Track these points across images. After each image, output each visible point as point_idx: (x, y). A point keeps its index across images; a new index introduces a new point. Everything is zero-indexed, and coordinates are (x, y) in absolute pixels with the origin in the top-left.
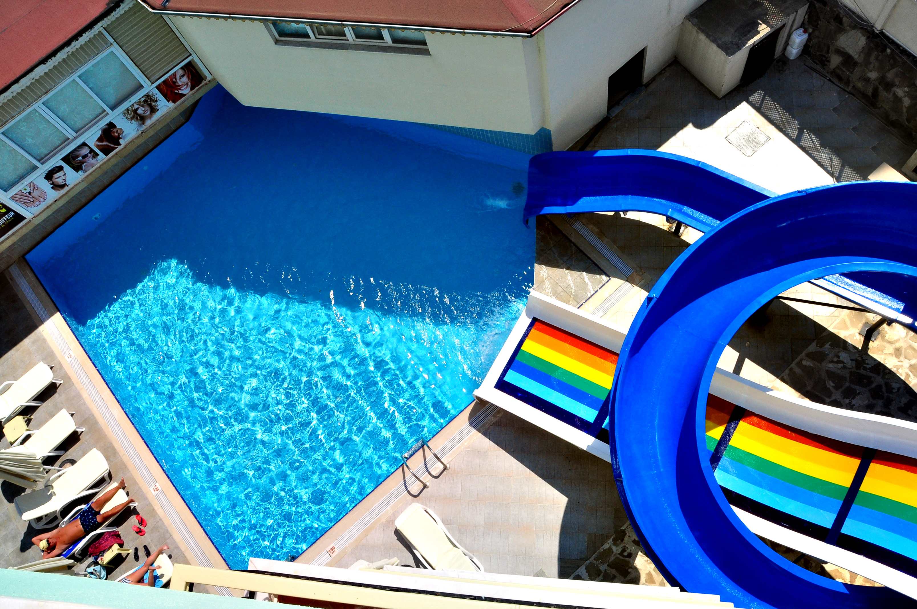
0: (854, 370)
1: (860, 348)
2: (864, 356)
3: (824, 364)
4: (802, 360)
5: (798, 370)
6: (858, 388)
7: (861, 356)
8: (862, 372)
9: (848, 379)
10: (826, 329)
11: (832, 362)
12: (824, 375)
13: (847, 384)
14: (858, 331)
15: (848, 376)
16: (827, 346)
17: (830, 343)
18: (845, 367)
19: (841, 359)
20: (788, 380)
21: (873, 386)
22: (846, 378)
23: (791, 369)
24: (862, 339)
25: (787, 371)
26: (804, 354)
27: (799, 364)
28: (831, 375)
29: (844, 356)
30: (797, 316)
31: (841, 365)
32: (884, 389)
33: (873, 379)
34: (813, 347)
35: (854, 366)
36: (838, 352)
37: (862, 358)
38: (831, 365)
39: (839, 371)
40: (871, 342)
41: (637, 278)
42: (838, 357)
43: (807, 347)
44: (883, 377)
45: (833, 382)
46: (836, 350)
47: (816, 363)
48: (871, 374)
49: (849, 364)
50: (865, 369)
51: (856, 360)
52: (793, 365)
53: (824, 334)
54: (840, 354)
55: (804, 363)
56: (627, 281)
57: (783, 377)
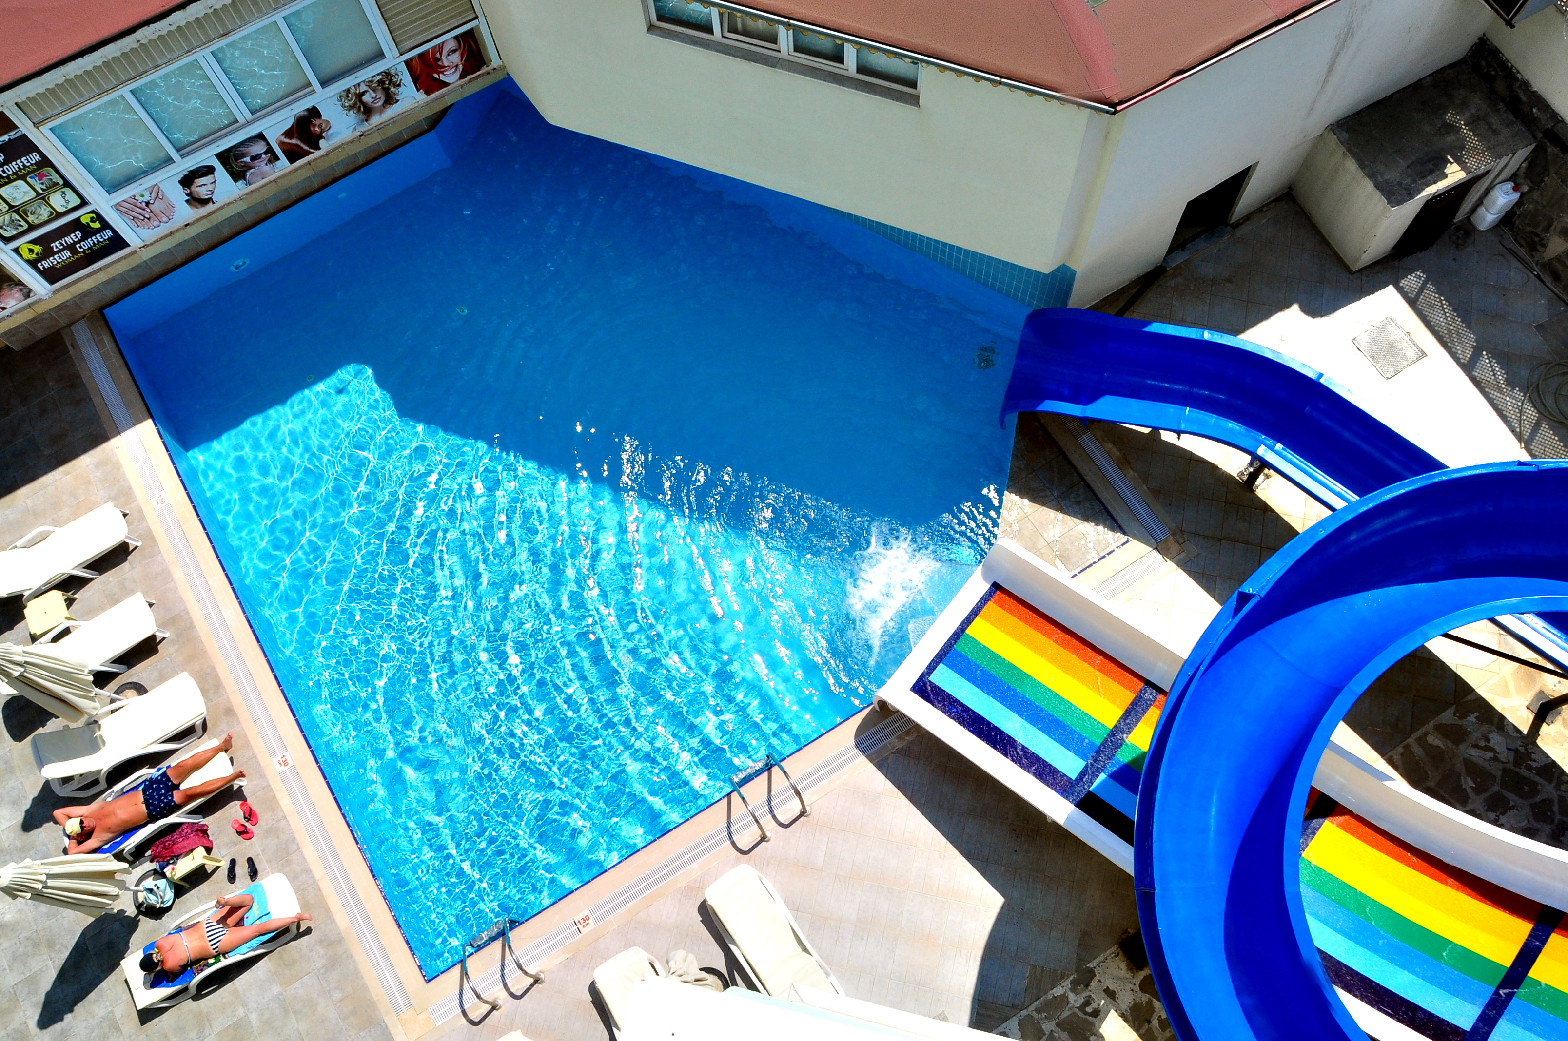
0: (1510, 766)
1: (1525, 732)
2: (1530, 746)
3: (1462, 747)
4: (1426, 734)
5: (1417, 750)
6: (1513, 798)
7: (1525, 746)
8: (1524, 772)
9: (1499, 779)
10: (1473, 690)
11: (1476, 746)
12: (1460, 767)
13: (1496, 788)
14: (1527, 703)
15: (1499, 774)
16: (1472, 718)
17: (1477, 714)
18: (1496, 759)
19: (1491, 744)
20: (1399, 763)
21: (1538, 798)
22: (1495, 777)
23: (1407, 747)
24: (1531, 717)
25: (1400, 749)
26: (1431, 724)
27: (1421, 741)
28: (1472, 768)
29: (1496, 740)
30: (1429, 660)
31: (1491, 755)
32: (1556, 808)
33: (1539, 787)
34: (1448, 717)
35: (1512, 760)
36: (1490, 732)
37: (1526, 749)
38: (1473, 752)
39: (1486, 765)
40: (1544, 725)
41: (1174, 548)
42: (1488, 740)
43: (1438, 713)
44: (1557, 787)
45: (1472, 779)
46: (1485, 727)
47: (1449, 744)
48: (1537, 779)
49: (1505, 755)
50: (1529, 768)
51: (1516, 751)
52: (1411, 740)
53: (1469, 698)
54: (1490, 736)
55: (1430, 739)
56: (1156, 549)
57: (1391, 757)
